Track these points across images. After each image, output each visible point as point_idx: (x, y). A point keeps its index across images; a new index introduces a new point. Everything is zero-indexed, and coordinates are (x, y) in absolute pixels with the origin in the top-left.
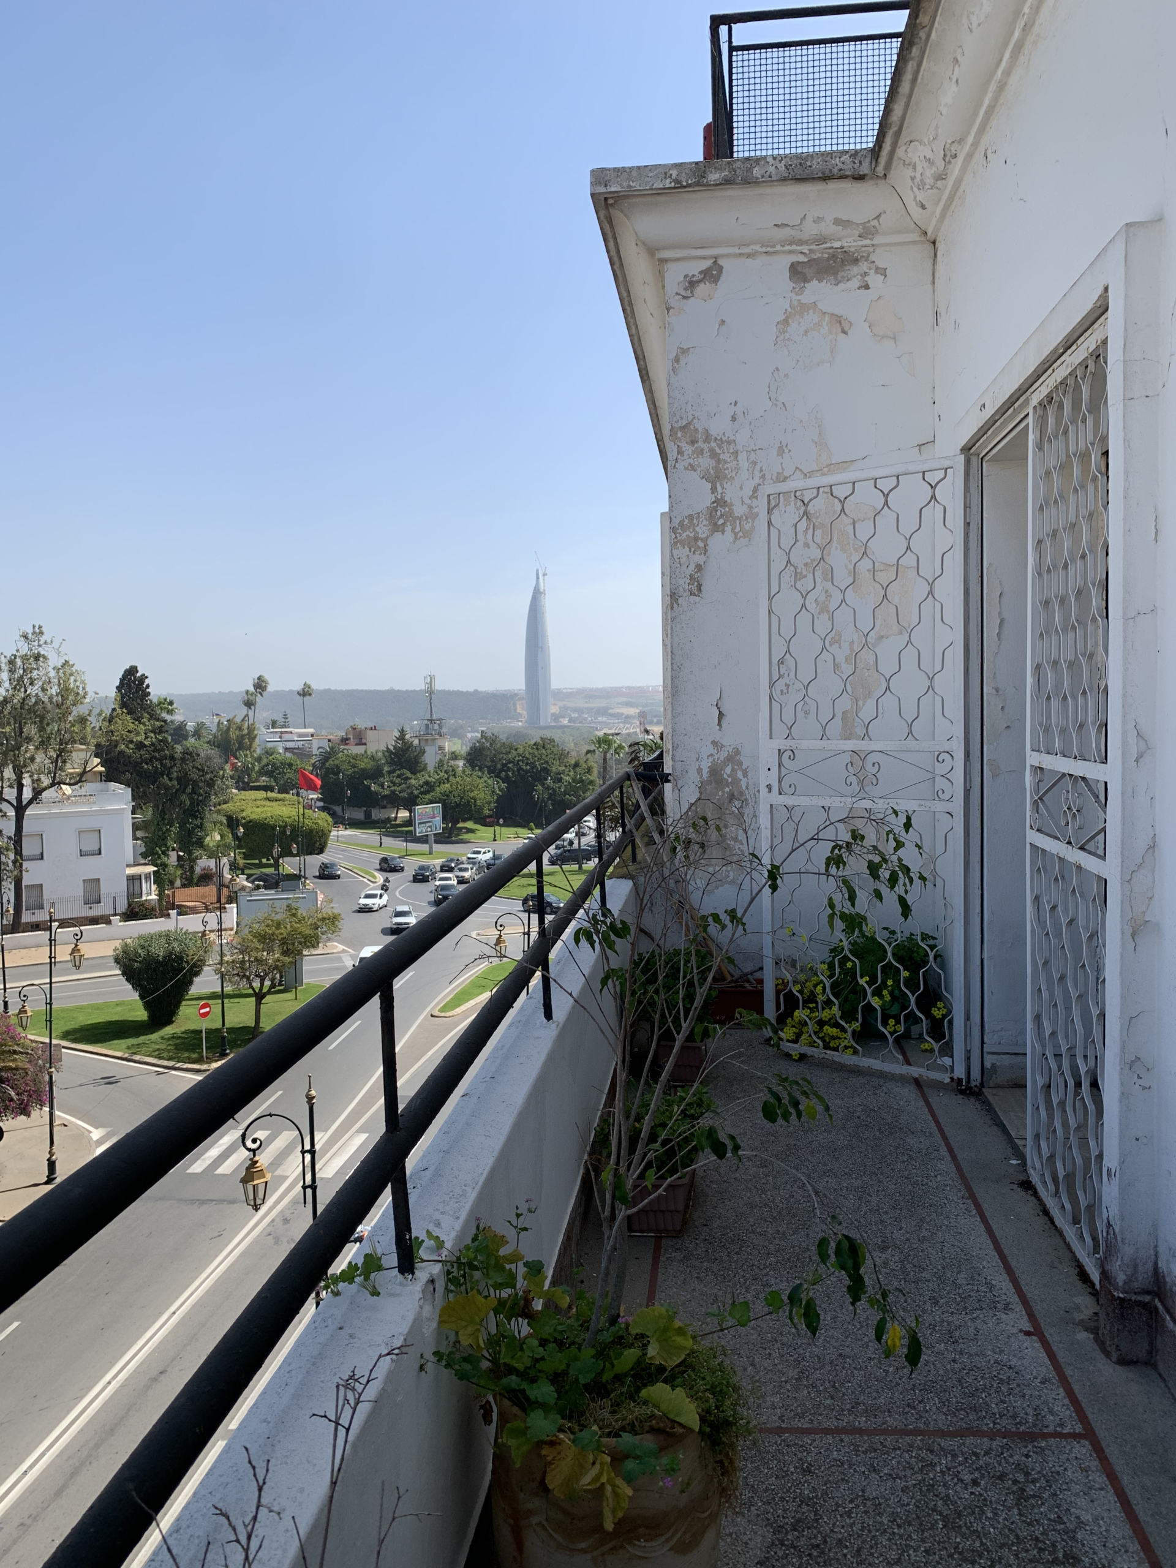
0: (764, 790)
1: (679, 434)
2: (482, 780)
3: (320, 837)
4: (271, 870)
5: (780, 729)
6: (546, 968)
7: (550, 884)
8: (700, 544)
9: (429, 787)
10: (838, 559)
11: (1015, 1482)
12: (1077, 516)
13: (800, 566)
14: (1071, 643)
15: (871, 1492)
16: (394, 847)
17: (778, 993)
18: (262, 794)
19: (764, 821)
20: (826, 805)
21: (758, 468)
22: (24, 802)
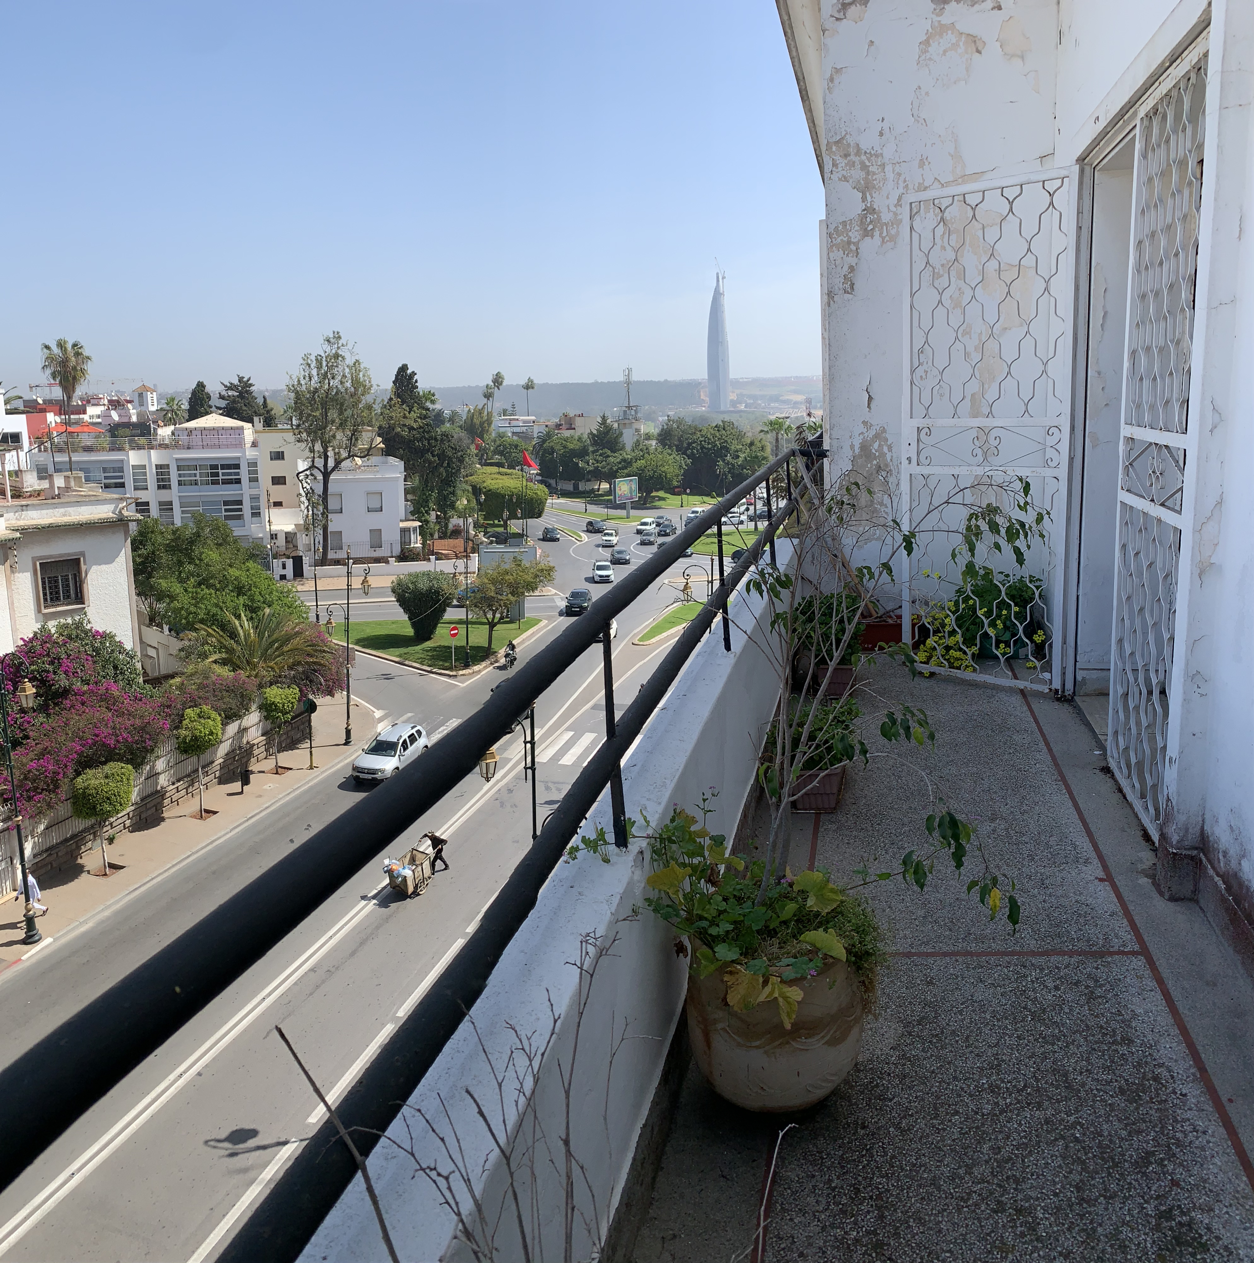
0: (905, 462)
1: (834, 148)
2: (672, 457)
3: (539, 505)
4: (501, 530)
5: (919, 410)
6: (725, 611)
7: (729, 543)
8: (853, 247)
9: (627, 463)
10: (970, 261)
11: (1087, 987)
12: (1173, 219)
13: (938, 266)
14: (1162, 331)
15: (978, 996)
16: (597, 512)
17: (913, 625)
18: (495, 469)
19: (905, 487)
20: (956, 473)
21: (902, 178)
22: (329, 470)
